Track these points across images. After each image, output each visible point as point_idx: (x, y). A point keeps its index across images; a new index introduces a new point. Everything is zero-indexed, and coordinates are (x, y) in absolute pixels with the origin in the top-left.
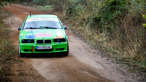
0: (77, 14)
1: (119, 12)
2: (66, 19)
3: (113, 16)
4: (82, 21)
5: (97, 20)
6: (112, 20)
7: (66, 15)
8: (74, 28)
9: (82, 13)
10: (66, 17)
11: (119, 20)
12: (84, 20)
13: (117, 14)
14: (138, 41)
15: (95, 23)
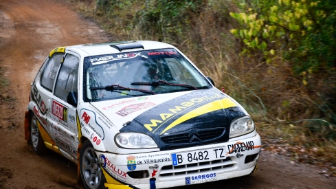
0: (117, 7)
1: (190, 3)
2: (99, 15)
3: (180, 11)
4: (126, 20)
5: (153, 18)
6: (179, 18)
7: (98, 9)
8: (112, 32)
9: (126, 4)
10: (99, 12)
11: (191, 18)
12: (130, 17)
13: (187, 7)
14: (223, 56)
15: (149, 23)
